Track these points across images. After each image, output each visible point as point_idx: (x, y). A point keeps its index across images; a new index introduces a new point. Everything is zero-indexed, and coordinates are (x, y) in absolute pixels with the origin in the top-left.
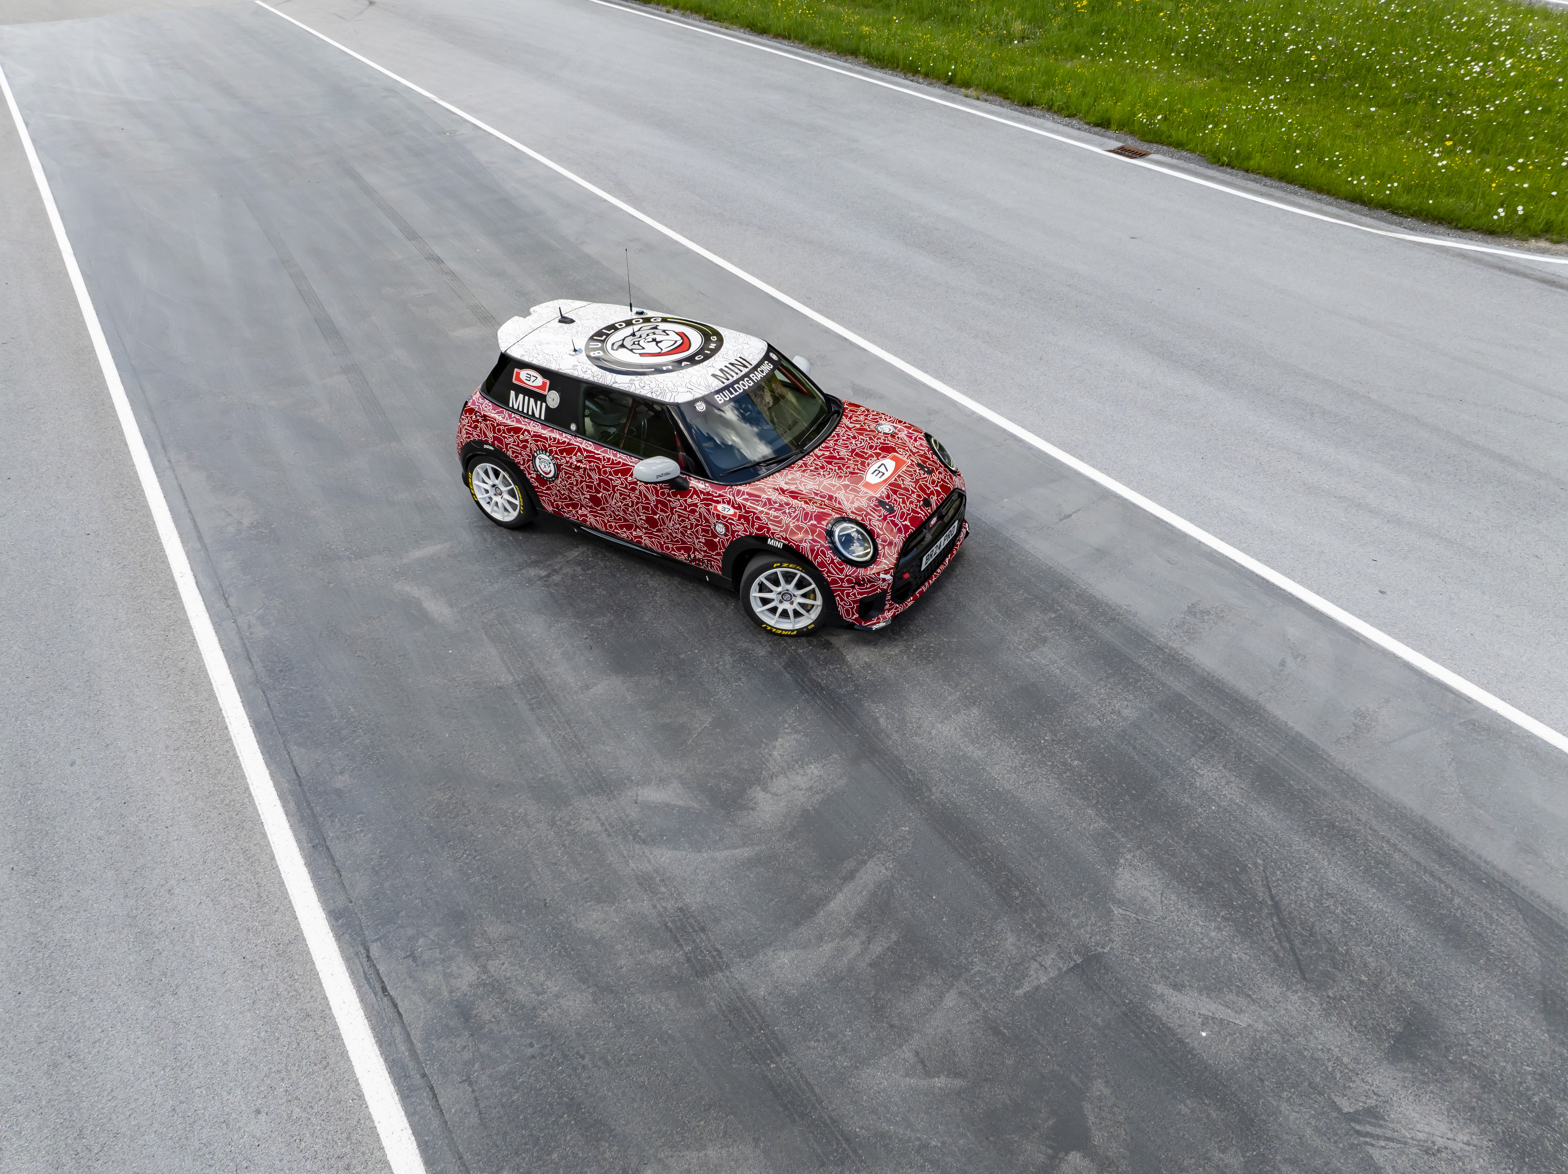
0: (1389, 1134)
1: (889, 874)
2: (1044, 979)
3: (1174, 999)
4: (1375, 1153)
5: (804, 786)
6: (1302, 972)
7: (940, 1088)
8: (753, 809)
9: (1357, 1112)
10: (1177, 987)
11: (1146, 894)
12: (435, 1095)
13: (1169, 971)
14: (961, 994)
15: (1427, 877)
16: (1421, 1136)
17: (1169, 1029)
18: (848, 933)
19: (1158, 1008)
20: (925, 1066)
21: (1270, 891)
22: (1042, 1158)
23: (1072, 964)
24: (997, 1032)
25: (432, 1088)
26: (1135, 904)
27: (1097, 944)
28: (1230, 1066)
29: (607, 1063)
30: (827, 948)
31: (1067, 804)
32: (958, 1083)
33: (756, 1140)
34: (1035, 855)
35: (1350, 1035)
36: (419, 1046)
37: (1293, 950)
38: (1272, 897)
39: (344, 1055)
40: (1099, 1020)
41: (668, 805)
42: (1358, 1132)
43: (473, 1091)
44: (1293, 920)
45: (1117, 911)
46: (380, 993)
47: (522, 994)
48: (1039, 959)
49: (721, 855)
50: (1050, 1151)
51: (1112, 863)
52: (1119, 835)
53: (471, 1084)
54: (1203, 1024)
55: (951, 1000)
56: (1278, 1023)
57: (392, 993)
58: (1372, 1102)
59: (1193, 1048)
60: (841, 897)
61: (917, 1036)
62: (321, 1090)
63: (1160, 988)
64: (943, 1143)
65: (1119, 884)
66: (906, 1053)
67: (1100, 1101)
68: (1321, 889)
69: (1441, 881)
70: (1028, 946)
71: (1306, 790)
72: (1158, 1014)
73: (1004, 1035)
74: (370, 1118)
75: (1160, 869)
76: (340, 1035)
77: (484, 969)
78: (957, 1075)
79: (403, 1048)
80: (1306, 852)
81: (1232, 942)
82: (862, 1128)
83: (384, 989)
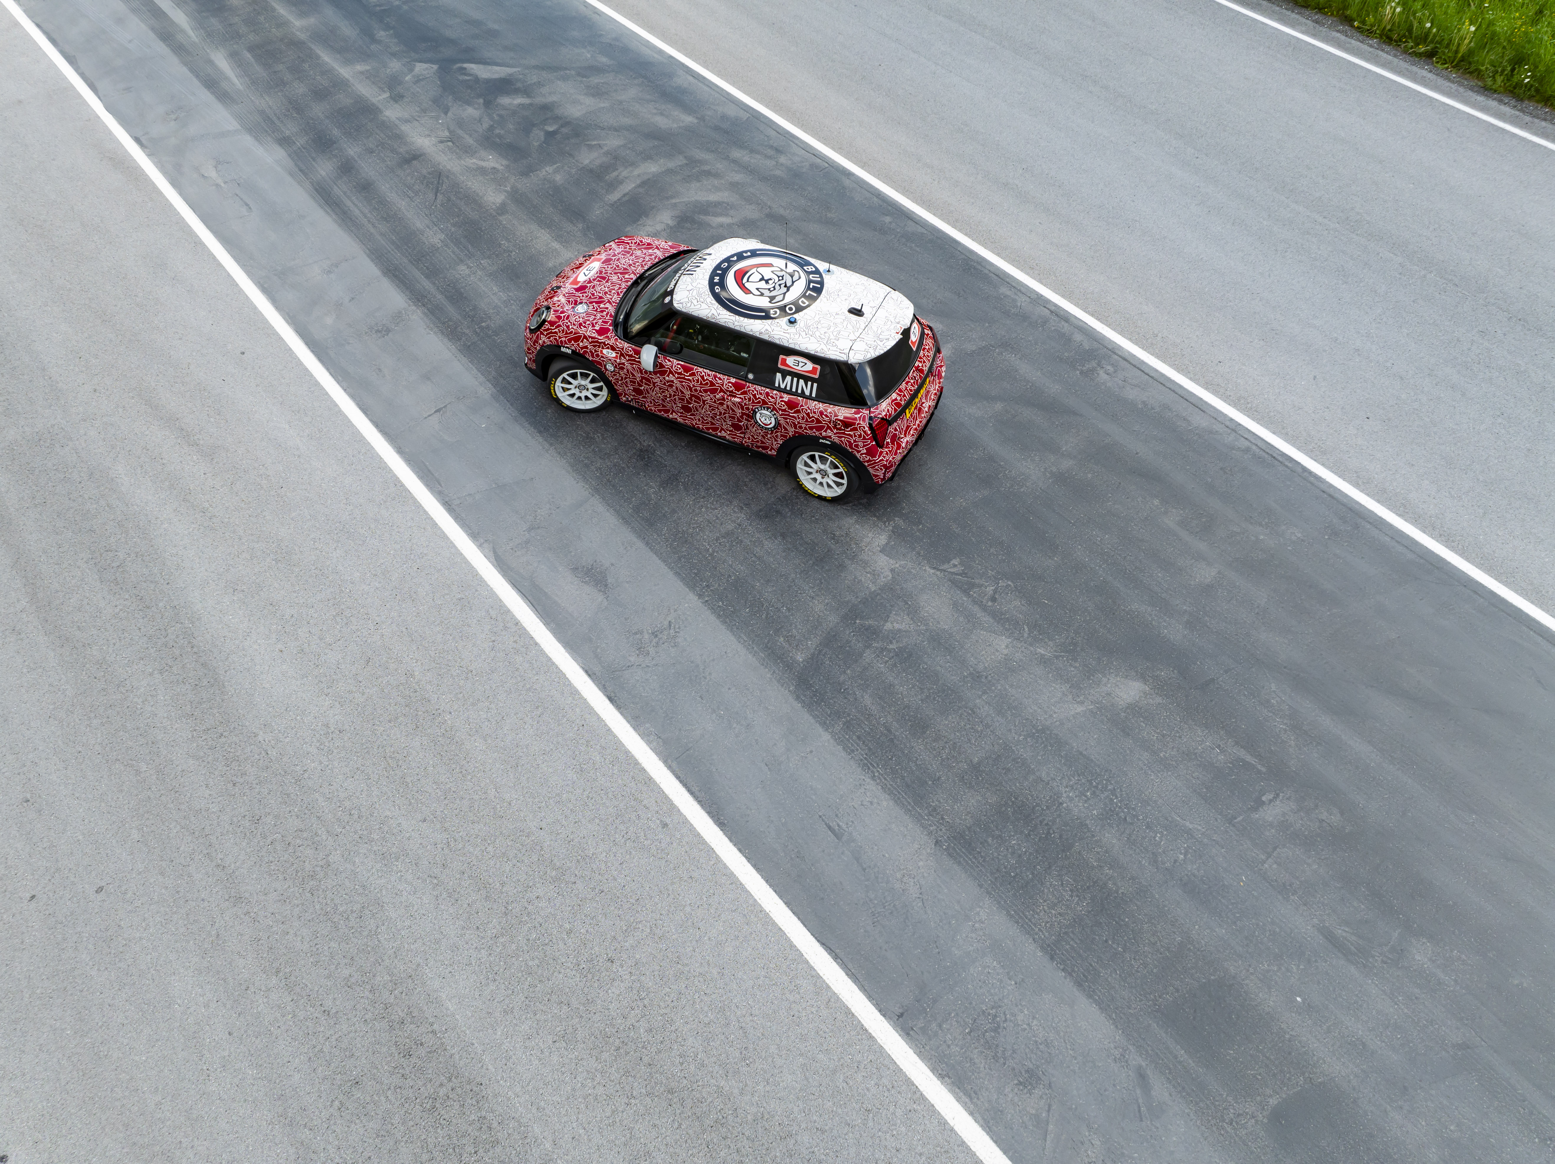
1: (607, 196)
2: (547, 168)
3: (497, 165)
6: (440, 174)
7: (595, 142)
8: (672, 217)
13: (495, 173)
14: (582, 164)
17: (504, 158)
20: (600, 146)
22: (563, 129)
23: (534, 173)
26: (500, 191)
27: (521, 179)
28: (485, 150)
30: (636, 173)
31: (514, 225)
32: (588, 143)
34: (537, 206)
37: (439, 180)
40: (530, 159)
43: (764, 134)
47: (758, 157)
48: (548, 174)
49: (686, 199)
50: (559, 131)
51: (503, 204)
52: (495, 214)
53: (766, 136)
54: (490, 160)
55: (586, 162)
56: (460, 161)
59: (497, 154)
61: (602, 153)
63: (502, 168)
64: (596, 131)
67: (538, 141)
68: (412, 199)
70: (551, 177)
71: (389, 236)
72: (506, 161)
73: (568, 155)
75: (482, 203)
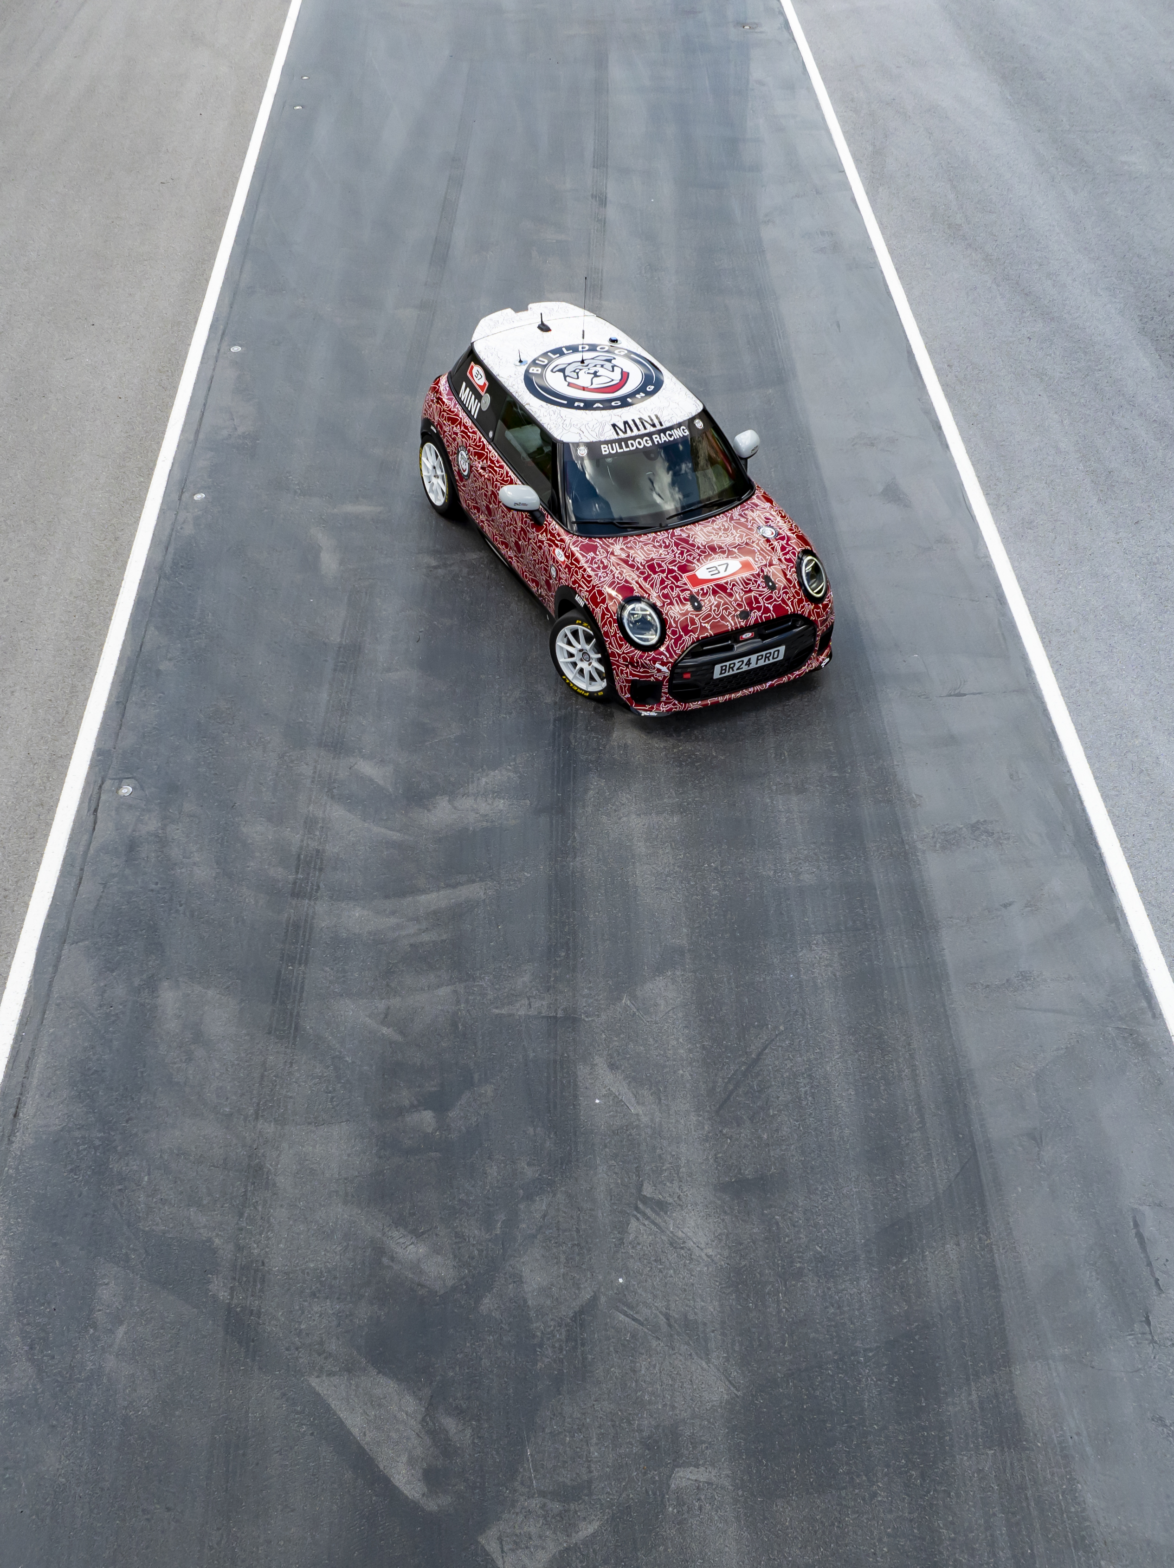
0: (658, 1220)
1: (483, 897)
2: (522, 1012)
3: (601, 1071)
4: (634, 1224)
5: (482, 812)
6: (721, 1107)
7: (383, 1034)
8: (429, 810)
9: (652, 1199)
10: (613, 1067)
11: (662, 1002)
12: (80, 883)
13: (619, 1054)
14: (455, 991)
15: (912, 1109)
16: (680, 1234)
17: (576, 1085)
18: (417, 919)
19: (583, 1071)
20: (386, 1017)
21: (765, 1049)
22: (407, 1103)
23: (553, 1014)
24: (454, 1024)
25: (81, 879)
26: (644, 1004)
27: (585, 1012)
28: (593, 1127)
29: (192, 916)
30: (393, 921)
31: (673, 918)
32: (399, 1038)
33: (242, 1001)
34: (606, 937)
35: (707, 1159)
36: (92, 851)
37: (731, 1093)
38: (760, 1054)
39: (46, 836)
40: (532, 1055)
41: (371, 780)
42: (637, 1208)
43: (103, 892)
44: (758, 1074)
45: (626, 1001)
46: (93, 809)
47: (175, 853)
48: (532, 1000)
50: (416, 1103)
51: (659, 970)
52: (688, 956)
53: (104, 887)
54: (604, 1096)
55: (444, 991)
56: (660, 1125)
57: (99, 815)
58: (670, 1200)
59: (579, 1104)
60: (434, 895)
61: (398, 999)
62: (20, 850)
63: (598, 1060)
64: (353, 1062)
65: (649, 986)
66: (381, 1005)
67: (480, 1096)
68: (810, 1070)
69: (922, 1116)
70: (533, 989)
71: (891, 1003)
72: (579, 1073)
73: (457, 1027)
74: (35, 877)
75: (693, 992)
76: (52, 824)
77: (164, 828)
78: (402, 1033)
79: (82, 849)
80: (830, 1042)
81: (691, 1064)
82: (311, 1028)
83: (96, 810)
